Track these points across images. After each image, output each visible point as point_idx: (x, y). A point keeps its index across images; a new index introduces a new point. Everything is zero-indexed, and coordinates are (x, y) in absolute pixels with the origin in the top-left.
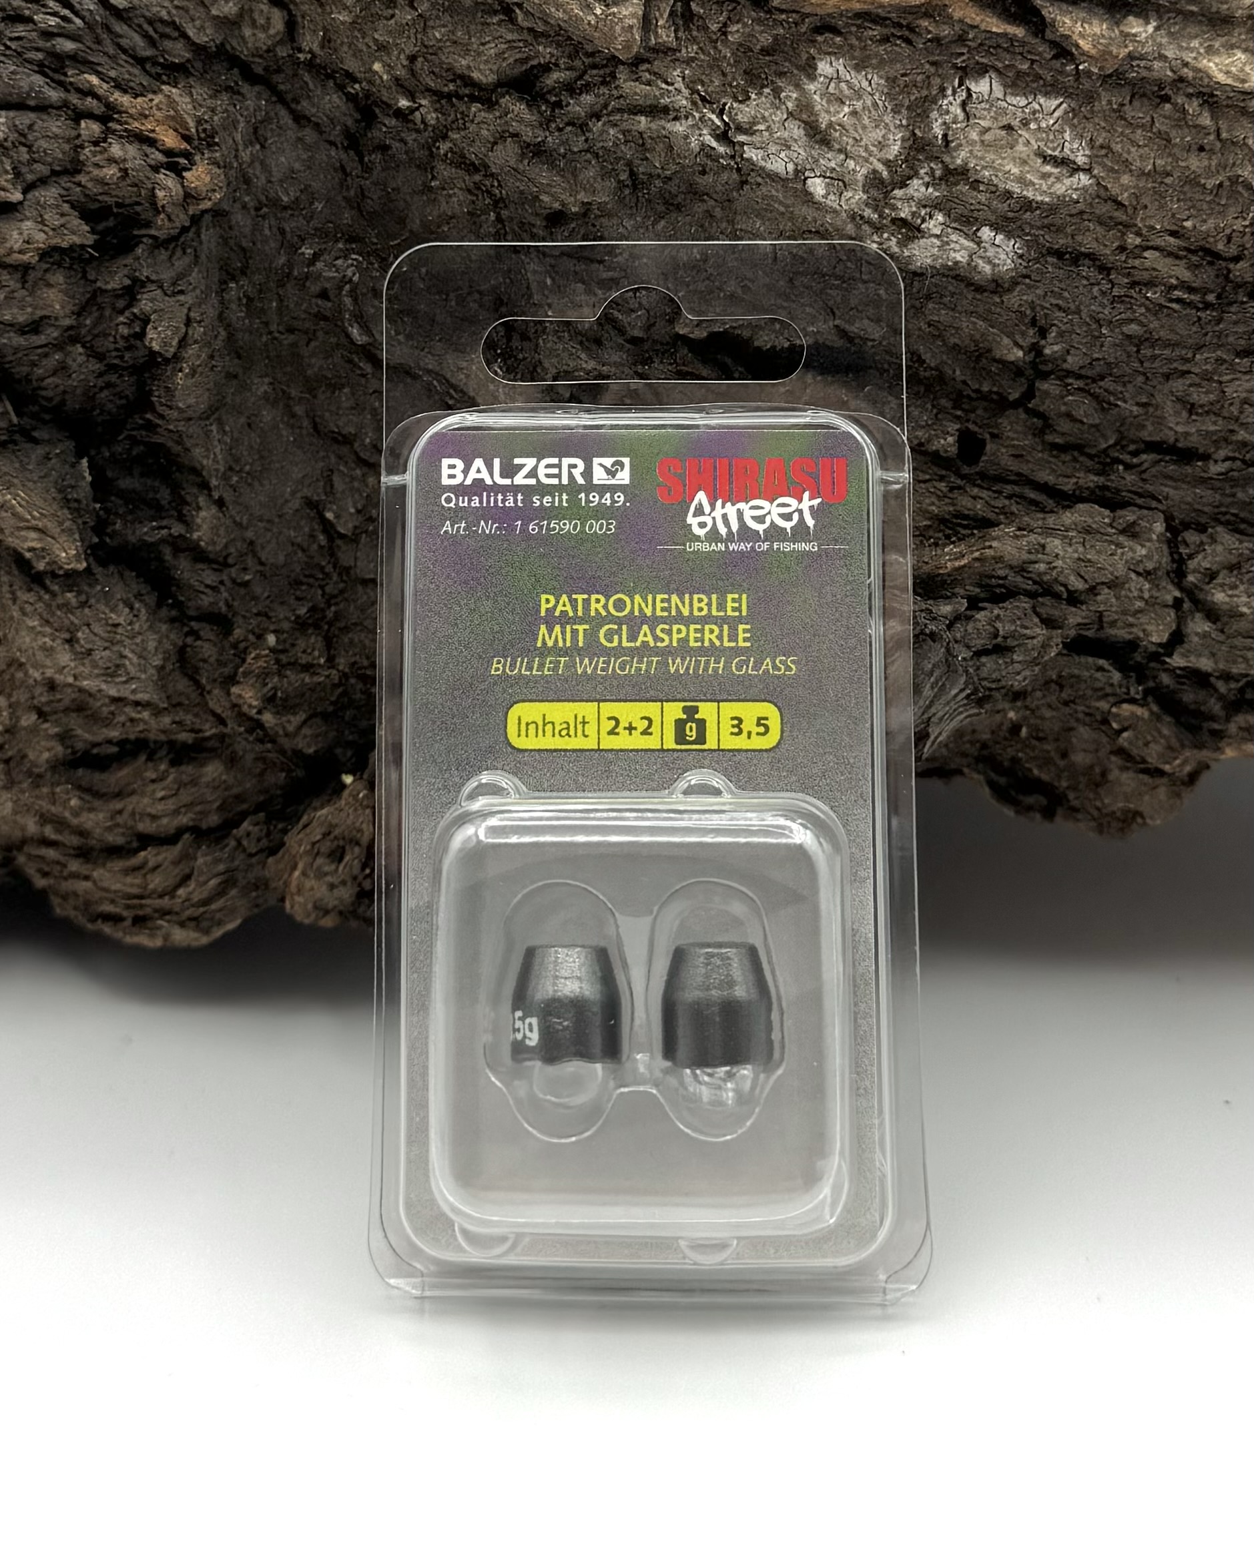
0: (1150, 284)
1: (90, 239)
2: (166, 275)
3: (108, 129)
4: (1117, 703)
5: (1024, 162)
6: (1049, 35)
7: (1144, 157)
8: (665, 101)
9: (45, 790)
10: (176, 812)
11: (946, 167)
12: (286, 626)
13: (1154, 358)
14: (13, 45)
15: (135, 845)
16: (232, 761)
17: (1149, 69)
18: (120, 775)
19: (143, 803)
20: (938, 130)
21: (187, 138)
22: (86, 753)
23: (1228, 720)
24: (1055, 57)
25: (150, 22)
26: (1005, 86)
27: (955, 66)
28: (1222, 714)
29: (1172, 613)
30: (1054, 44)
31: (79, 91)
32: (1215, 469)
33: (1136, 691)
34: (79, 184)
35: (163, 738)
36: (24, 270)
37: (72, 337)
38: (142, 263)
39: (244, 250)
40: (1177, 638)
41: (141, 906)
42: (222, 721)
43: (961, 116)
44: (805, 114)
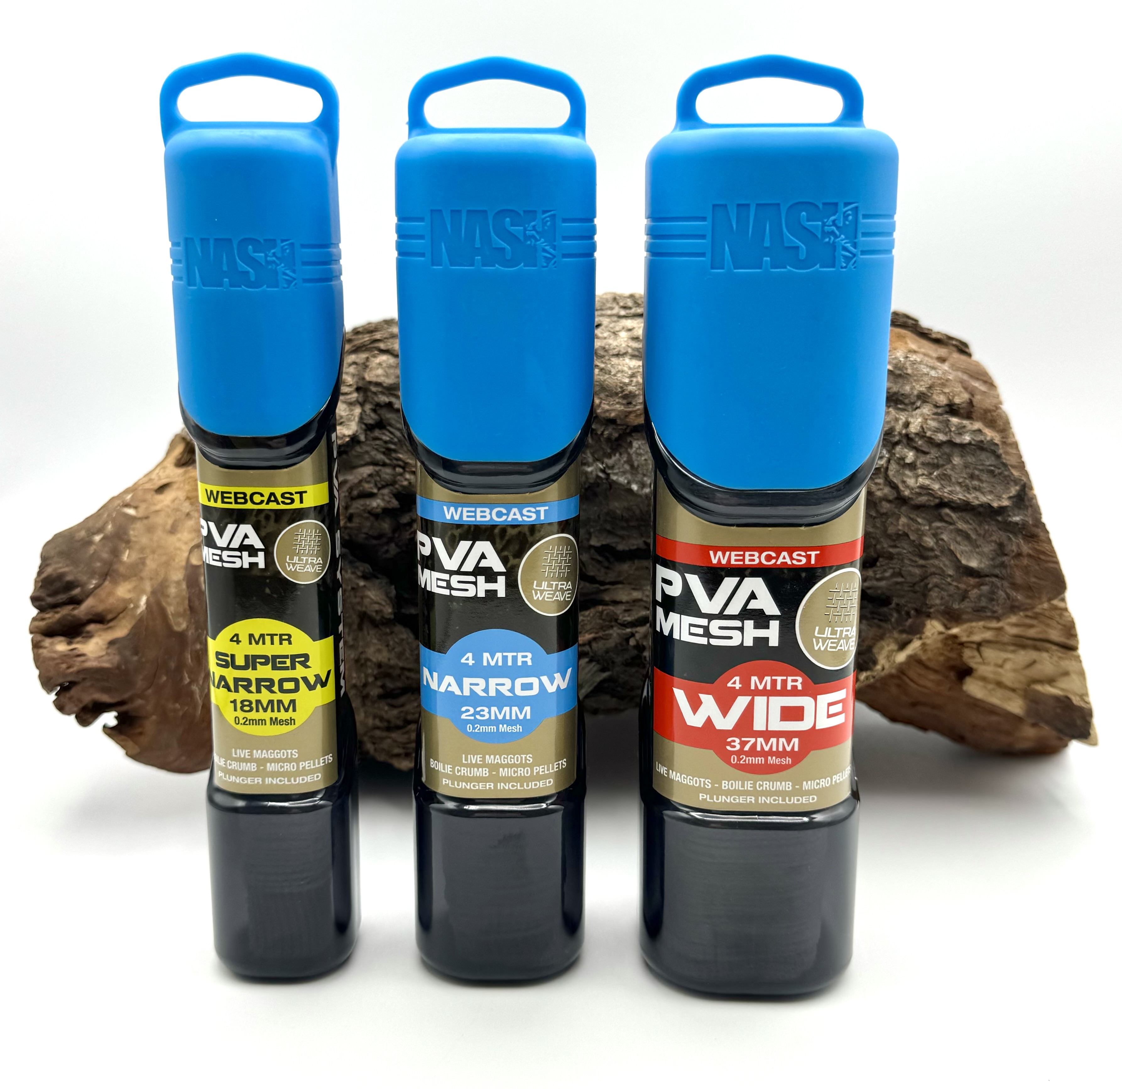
1: (398, 506)
9: (376, 706)
14: (376, 446)
15: (406, 725)
22: (390, 693)
31: (396, 459)
36: (377, 516)
37: (391, 540)
41: (408, 748)
44: (630, 462)
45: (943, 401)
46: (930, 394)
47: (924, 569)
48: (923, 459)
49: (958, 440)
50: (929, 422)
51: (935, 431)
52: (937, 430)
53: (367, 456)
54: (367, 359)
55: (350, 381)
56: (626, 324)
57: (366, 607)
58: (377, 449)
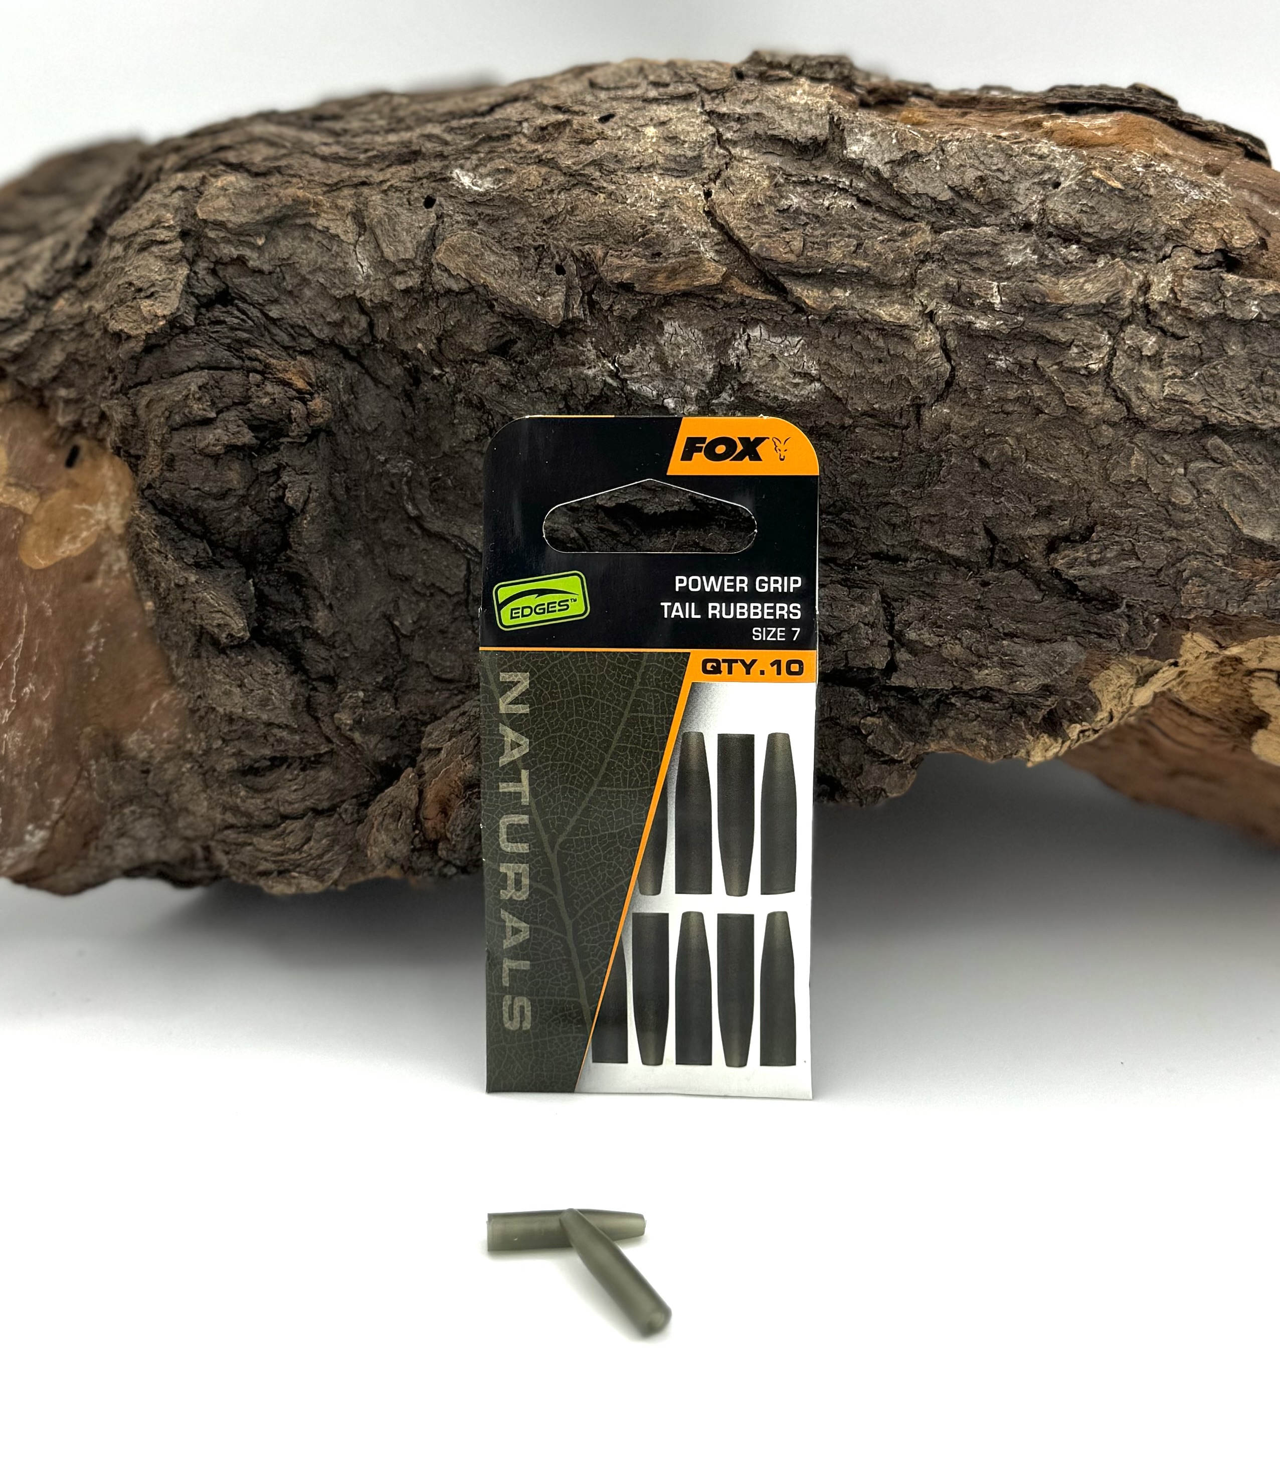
0: (863, 448)
1: (254, 441)
2: (298, 463)
3: (266, 378)
4: (864, 717)
5: (783, 379)
6: (790, 298)
7: (849, 367)
8: (582, 358)
9: (227, 790)
10: (304, 799)
11: (740, 383)
12: (370, 688)
13: (869, 495)
14: (214, 335)
15: (279, 821)
16: (336, 769)
17: (846, 315)
18: (272, 777)
19: (282, 793)
20: (733, 360)
21: (310, 384)
22: (251, 767)
23: (931, 724)
24: (795, 312)
25: (292, 327)
26: (769, 331)
27: (739, 321)
28: (927, 722)
29: (888, 650)
30: (794, 304)
31: (250, 359)
32: (909, 565)
33: (874, 706)
34: (249, 410)
35: (296, 754)
36: (216, 458)
37: (243, 501)
38: (284, 456)
39: (346, 459)
40: (892, 667)
41: (283, 861)
42: (329, 740)
43: (746, 351)
44: (660, 359)
45: (1212, 243)
46: (1188, 232)
47: (1176, 544)
48: (1173, 347)
49: (1237, 315)
50: (1186, 282)
51: (1196, 298)
52: (1201, 297)
53: (198, 353)
54: (203, 181)
55: (169, 218)
56: (658, 113)
57: (202, 618)
58: (217, 341)
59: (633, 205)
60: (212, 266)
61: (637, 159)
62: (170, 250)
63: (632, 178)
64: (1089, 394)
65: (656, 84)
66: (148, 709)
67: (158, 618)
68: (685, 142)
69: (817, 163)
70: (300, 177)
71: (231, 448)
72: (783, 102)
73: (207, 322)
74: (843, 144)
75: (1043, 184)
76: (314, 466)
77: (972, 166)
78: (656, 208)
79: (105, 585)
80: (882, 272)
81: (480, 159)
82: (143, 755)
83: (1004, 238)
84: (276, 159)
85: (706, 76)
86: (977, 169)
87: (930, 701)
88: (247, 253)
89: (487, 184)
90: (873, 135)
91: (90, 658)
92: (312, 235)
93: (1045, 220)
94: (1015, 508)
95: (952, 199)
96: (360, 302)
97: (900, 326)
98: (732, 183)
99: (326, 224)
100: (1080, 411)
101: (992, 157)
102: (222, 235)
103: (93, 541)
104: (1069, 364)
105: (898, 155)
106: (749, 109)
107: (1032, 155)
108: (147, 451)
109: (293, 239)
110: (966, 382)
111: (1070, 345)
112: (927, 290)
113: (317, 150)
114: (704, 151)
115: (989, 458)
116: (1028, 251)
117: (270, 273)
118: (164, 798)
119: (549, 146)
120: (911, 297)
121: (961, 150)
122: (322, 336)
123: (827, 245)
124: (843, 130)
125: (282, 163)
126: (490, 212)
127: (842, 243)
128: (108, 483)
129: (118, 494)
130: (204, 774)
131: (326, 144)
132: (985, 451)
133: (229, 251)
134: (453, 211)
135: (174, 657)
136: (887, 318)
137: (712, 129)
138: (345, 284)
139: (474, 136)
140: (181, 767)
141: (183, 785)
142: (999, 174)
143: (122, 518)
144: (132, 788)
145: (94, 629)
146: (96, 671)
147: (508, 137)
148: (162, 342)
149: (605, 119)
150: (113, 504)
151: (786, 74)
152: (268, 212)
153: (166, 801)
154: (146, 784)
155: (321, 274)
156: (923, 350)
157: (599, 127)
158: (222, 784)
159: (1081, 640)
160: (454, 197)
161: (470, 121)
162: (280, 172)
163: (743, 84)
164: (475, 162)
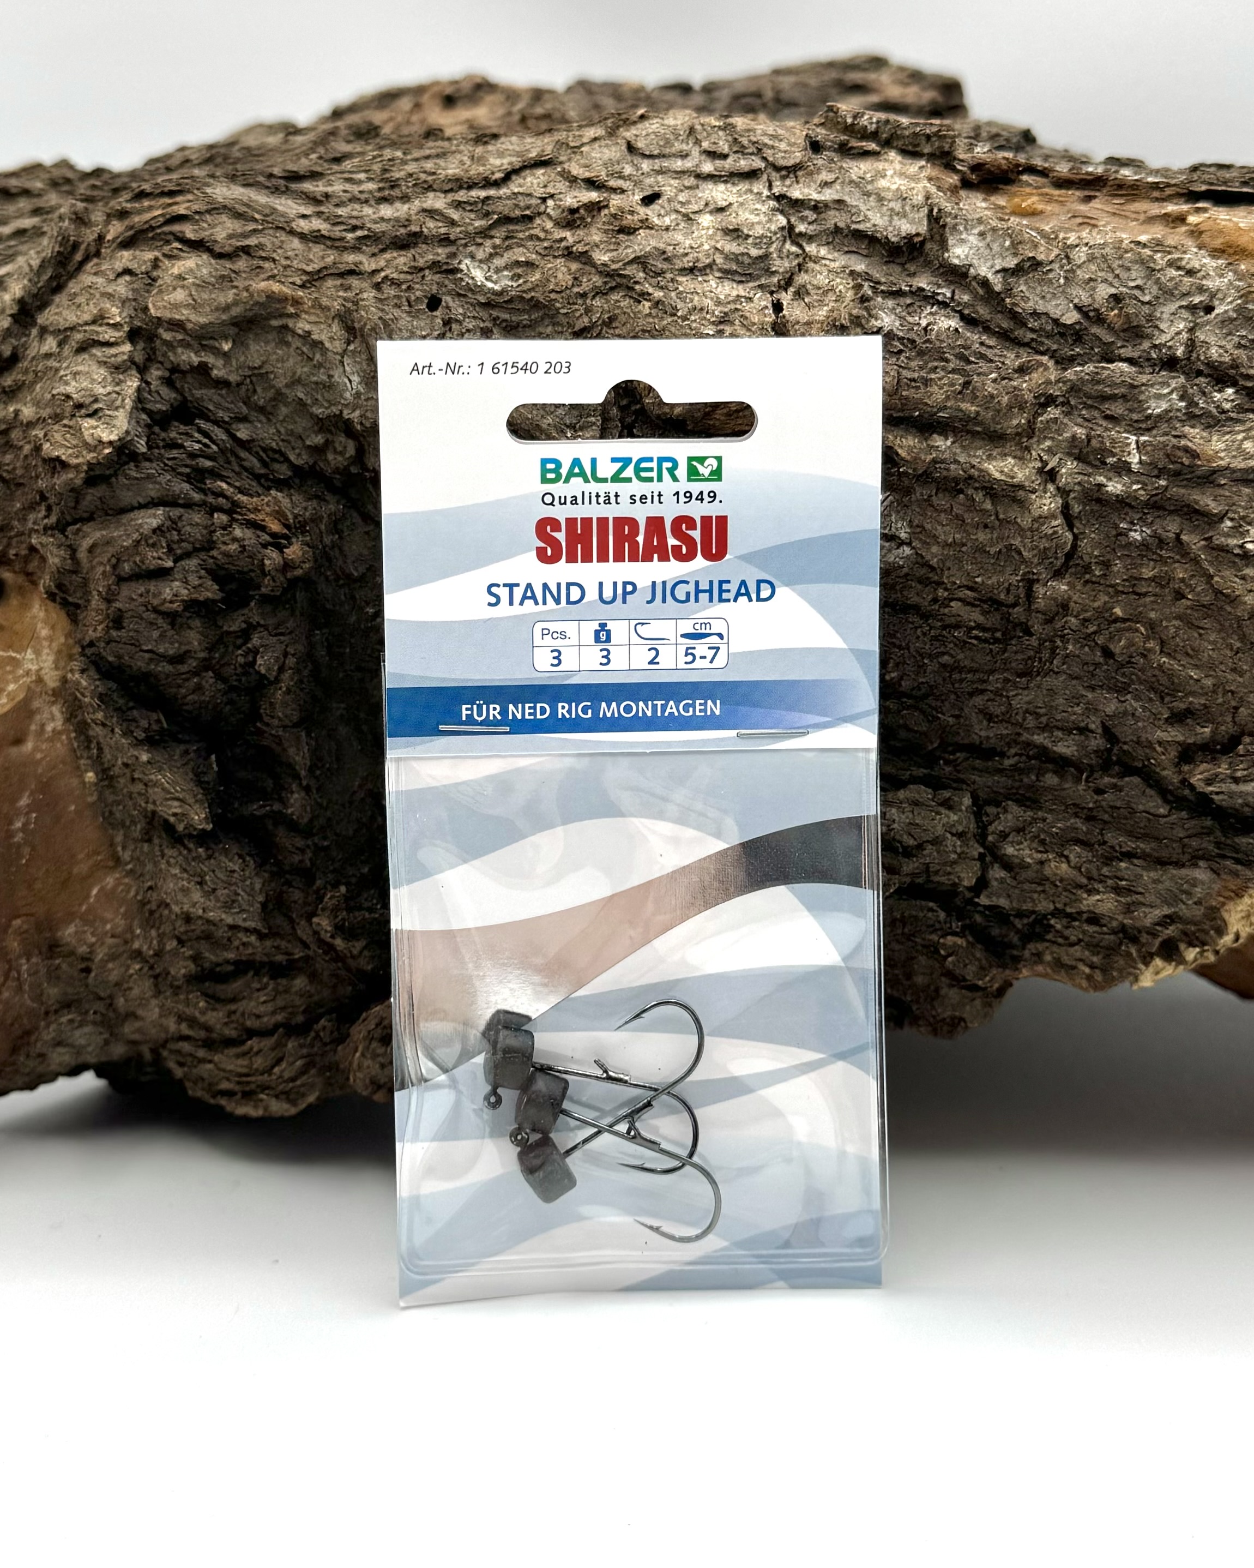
53: (151, 486)
54: (156, 264)
55: (116, 314)
56: (714, 194)
57: (154, 803)
58: (174, 470)
59: (685, 318)
60: (167, 374)
61: (690, 257)
62: (116, 356)
63: (686, 283)
64: (1243, 578)
65: (712, 155)
66: (88, 896)
67: (101, 794)
68: (748, 236)
69: (912, 268)
70: (274, 260)
71: (192, 606)
72: (869, 187)
73: (161, 444)
74: (944, 245)
75: (1192, 308)
76: (290, 624)
77: (1105, 281)
78: (713, 323)
79: (36, 749)
80: (993, 419)
81: (494, 247)
82: (83, 949)
83: (1144, 378)
84: (245, 236)
85: (773, 147)
86: (1111, 285)
87: (1025, 921)
88: (210, 359)
89: (503, 282)
90: (982, 234)
91: (19, 838)
92: (290, 339)
93: (1194, 355)
94: (1144, 708)
95: (1078, 323)
96: (348, 424)
97: (1013, 486)
98: (808, 294)
99: (307, 327)
100: (1233, 600)
101: (1129, 269)
102: (180, 337)
103: (21, 696)
104: (1220, 540)
105: (1011, 263)
106: (828, 195)
107: (1179, 268)
108: (88, 601)
109: (267, 343)
110: (1091, 555)
111: (1221, 518)
112: (1048, 443)
113: (294, 225)
114: (772, 250)
115: (1118, 647)
116: (1174, 396)
117: (239, 385)
118: (108, 1001)
119: (581, 232)
120: (1028, 449)
121: (1091, 259)
122: (299, 462)
123: (927, 382)
124: (944, 226)
125: (252, 241)
126: (507, 316)
127: (945, 381)
128: (40, 625)
129: (51, 639)
130: (156, 977)
131: (304, 216)
132: (1111, 638)
133: (190, 357)
134: (464, 315)
135: (119, 839)
136: (997, 475)
137: (783, 221)
138: (328, 401)
139: (487, 214)
140: (128, 967)
141: (130, 989)
142: (1137, 293)
143: (57, 668)
144: (70, 990)
145: (24, 801)
146: (26, 850)
147: (530, 219)
148: (108, 472)
149: (649, 200)
150: (46, 651)
151: (873, 146)
152: (235, 311)
153: (111, 1005)
154: (87, 986)
155: (300, 388)
156: (1040, 517)
157: (643, 211)
158: (176, 990)
159: (1215, 866)
160: (464, 296)
161: (483, 194)
162: (248, 254)
163: (820, 161)
164: (489, 250)
